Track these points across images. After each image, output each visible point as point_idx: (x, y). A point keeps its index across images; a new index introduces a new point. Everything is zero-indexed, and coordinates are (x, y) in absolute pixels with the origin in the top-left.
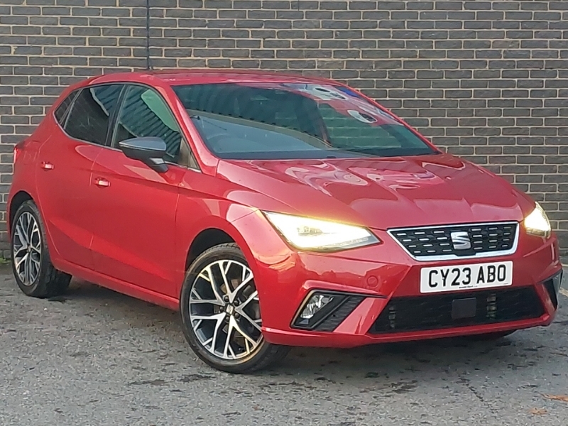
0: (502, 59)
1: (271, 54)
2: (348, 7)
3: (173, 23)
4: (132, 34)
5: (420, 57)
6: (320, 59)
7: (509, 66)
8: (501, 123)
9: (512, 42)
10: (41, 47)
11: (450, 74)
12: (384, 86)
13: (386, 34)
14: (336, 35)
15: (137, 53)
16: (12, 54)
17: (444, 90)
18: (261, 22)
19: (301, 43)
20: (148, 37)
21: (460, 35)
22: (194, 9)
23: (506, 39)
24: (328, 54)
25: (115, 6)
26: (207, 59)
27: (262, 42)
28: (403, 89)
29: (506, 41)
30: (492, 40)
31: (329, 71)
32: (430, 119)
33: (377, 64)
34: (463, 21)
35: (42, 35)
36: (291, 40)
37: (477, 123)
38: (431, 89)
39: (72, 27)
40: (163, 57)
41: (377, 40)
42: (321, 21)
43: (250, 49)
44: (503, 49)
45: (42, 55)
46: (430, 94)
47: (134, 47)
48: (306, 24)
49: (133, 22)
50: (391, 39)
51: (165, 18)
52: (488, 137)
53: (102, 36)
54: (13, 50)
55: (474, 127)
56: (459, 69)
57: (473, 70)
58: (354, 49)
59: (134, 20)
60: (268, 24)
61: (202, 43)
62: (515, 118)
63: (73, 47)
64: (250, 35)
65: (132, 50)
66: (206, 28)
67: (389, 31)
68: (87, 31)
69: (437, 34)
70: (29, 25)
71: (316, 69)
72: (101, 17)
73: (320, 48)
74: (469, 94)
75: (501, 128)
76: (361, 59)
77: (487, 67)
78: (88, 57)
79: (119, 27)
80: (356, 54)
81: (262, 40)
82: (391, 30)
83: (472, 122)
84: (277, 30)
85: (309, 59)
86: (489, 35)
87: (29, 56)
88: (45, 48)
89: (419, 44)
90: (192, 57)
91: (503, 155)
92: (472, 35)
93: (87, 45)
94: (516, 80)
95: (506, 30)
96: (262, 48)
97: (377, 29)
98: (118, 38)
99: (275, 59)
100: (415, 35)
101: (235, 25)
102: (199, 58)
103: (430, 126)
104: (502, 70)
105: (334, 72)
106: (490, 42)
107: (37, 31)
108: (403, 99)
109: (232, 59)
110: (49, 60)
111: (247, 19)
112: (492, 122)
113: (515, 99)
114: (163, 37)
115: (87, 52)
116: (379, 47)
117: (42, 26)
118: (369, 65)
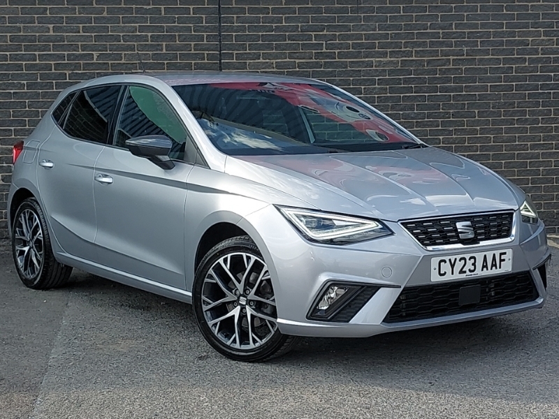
0: (540, 56)
1: (332, 56)
2: (402, 11)
3: (243, 29)
4: (205, 40)
5: (467, 56)
6: (377, 59)
7: (546, 62)
8: (541, 113)
9: (549, 40)
10: (121, 54)
11: (493, 70)
12: (436, 82)
13: (436, 35)
14: (391, 37)
15: (210, 57)
16: (95, 61)
17: (489, 84)
18: (323, 27)
19: (360, 45)
20: (220, 42)
21: (502, 34)
22: (261, 16)
23: (542, 38)
24: (385, 54)
25: (190, 14)
26: (274, 61)
27: (324, 45)
28: (452, 84)
29: (543, 40)
30: (530, 39)
31: (386, 70)
32: (476, 111)
33: (429, 62)
34: (505, 22)
35: (122, 42)
36: (350, 42)
37: (519, 114)
38: (477, 84)
39: (150, 34)
40: (235, 61)
41: (428, 40)
42: (377, 24)
43: (314, 51)
44: (541, 47)
45: (123, 61)
46: (476, 89)
47: (207, 52)
48: (364, 27)
49: (206, 29)
50: (441, 40)
51: (235, 24)
52: (529, 126)
53: (178, 42)
54: (95, 57)
55: (516, 118)
56: (501, 66)
57: (514, 66)
58: (408, 49)
59: (208, 27)
60: (329, 28)
61: (270, 47)
62: (552, 108)
63: (150, 53)
64: (314, 39)
65: (206, 55)
66: (273, 33)
67: (439, 33)
68: (164, 38)
69: (482, 33)
70: (110, 34)
71: (374, 68)
72: (176, 24)
73: (377, 49)
74: (511, 88)
75: (540, 118)
76: (414, 58)
77: (527, 63)
78: (166, 62)
79: (193, 33)
80: (409, 54)
81: (324, 42)
82: (441, 31)
83: (514, 113)
84: (337, 34)
85: (367, 59)
86: (529, 34)
87: (110, 62)
88: (125, 54)
89: (466, 44)
90: (261, 60)
91: (542, 142)
92: (513, 34)
93: (164, 51)
94: (552, 74)
95: (542, 30)
96: (324, 50)
97: (429, 31)
98: (193, 43)
99: (337, 60)
100: (462, 35)
101: (299, 29)
102: (267, 61)
103: (477, 118)
104: (540, 65)
105: (389, 70)
106: (529, 40)
107: (117, 39)
108: (452, 94)
109: (297, 61)
110: (129, 66)
111: (311, 23)
112: (532, 113)
113: (552, 91)
114: (234, 42)
115: (164, 57)
116: (430, 47)
117: (121, 34)
118: (420, 63)
